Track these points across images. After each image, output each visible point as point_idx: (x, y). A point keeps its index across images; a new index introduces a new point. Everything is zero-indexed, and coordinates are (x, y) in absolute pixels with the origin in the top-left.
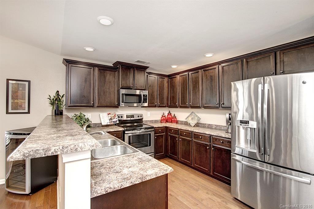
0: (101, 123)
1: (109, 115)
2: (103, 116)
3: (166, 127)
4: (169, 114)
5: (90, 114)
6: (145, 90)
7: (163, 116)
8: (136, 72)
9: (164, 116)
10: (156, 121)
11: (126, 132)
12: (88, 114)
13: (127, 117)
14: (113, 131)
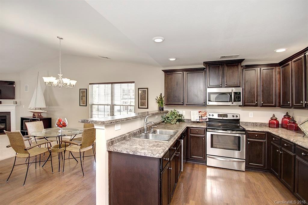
0: (191, 120)
1: (200, 113)
2: (193, 114)
3: (268, 133)
4: (287, 117)
5: (185, 111)
6: (240, 87)
7: (272, 119)
8: (226, 68)
9: (274, 118)
10: (261, 125)
11: (208, 130)
12: (183, 111)
13: (219, 115)
14: (195, 127)
